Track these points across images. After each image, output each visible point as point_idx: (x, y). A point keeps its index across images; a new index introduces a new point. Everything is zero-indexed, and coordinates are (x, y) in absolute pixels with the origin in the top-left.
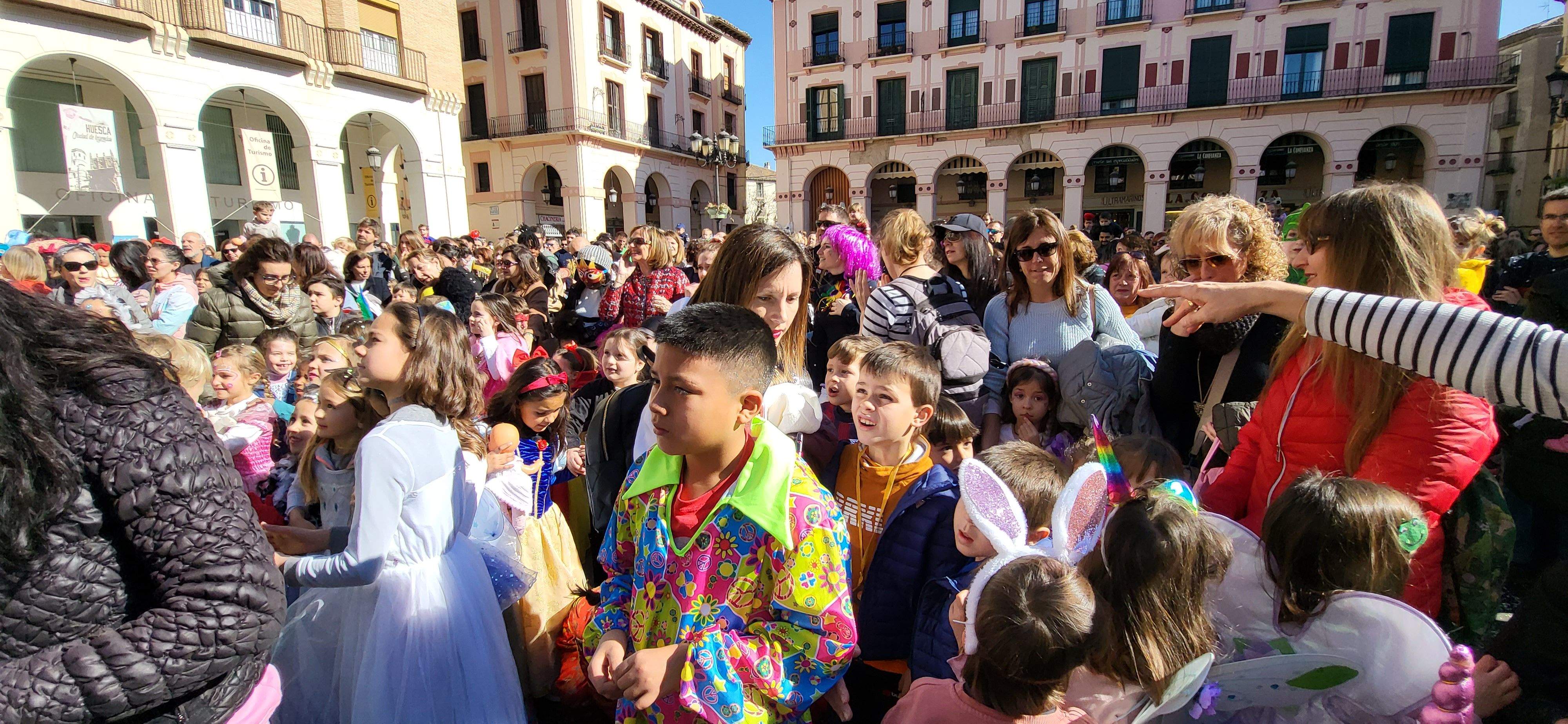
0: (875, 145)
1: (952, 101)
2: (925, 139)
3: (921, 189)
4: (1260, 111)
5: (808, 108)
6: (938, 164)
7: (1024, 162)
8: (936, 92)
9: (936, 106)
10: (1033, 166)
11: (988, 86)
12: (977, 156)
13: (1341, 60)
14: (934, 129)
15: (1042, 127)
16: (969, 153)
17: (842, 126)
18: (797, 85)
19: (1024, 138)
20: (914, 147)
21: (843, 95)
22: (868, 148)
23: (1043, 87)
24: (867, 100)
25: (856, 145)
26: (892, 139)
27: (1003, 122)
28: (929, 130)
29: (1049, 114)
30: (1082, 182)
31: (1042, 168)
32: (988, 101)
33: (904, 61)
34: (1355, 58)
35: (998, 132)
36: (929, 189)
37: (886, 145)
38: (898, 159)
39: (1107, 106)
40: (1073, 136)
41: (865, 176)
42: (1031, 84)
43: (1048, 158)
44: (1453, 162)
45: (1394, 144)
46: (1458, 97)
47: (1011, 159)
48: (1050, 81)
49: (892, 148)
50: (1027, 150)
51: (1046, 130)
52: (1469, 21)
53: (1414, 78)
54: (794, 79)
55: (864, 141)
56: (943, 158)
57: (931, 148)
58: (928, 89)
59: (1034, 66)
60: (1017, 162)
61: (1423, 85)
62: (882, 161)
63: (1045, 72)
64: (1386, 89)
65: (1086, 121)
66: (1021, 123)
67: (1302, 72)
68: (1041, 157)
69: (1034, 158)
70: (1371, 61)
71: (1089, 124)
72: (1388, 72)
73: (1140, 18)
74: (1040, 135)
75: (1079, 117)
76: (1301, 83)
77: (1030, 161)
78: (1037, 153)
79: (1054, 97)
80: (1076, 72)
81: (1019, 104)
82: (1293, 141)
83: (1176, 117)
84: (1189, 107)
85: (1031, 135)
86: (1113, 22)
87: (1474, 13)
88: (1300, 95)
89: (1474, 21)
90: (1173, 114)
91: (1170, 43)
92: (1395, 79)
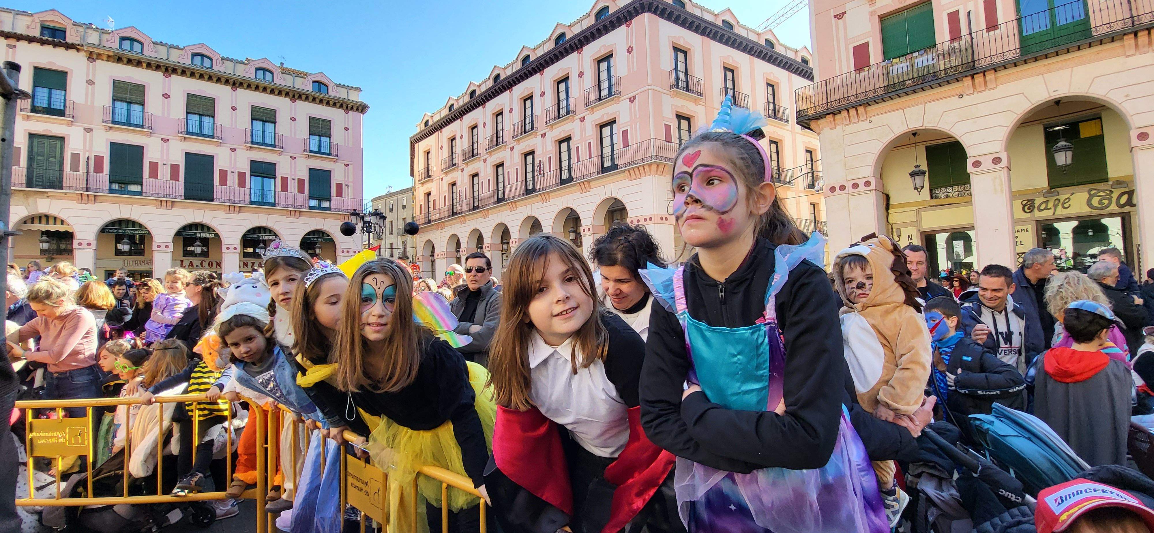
4: (237, 209)
7: (33, 223)
10: (43, 227)
13: (285, 187)
15: (50, 195)
19: (31, 200)
23: (51, 159)
29: (57, 183)
30: (94, 246)
31: (53, 230)
34: (293, 187)
39: (115, 186)
40: (83, 206)
42: (38, 155)
43: (58, 222)
44: (348, 252)
45: (320, 240)
48: (58, 156)
50: (33, 212)
51: (54, 197)
52: (348, 178)
53: (325, 204)
59: (42, 140)
60: (25, 222)
61: (329, 209)
63: (53, 148)
64: (310, 208)
65: (95, 196)
66: (27, 187)
67: (263, 190)
68: (51, 221)
69: (44, 220)
70: (301, 190)
71: (97, 198)
72: (311, 198)
73: (142, 126)
74: (48, 201)
75: (87, 191)
76: (263, 195)
77: (40, 223)
78: (47, 217)
79: (61, 170)
80: (84, 154)
81: (25, 171)
82: (262, 232)
83: (176, 204)
84: (185, 199)
85: (38, 199)
86: (118, 123)
87: (351, 176)
88: (263, 203)
89: (351, 180)
90: (173, 202)
91: (168, 150)
92: (315, 203)
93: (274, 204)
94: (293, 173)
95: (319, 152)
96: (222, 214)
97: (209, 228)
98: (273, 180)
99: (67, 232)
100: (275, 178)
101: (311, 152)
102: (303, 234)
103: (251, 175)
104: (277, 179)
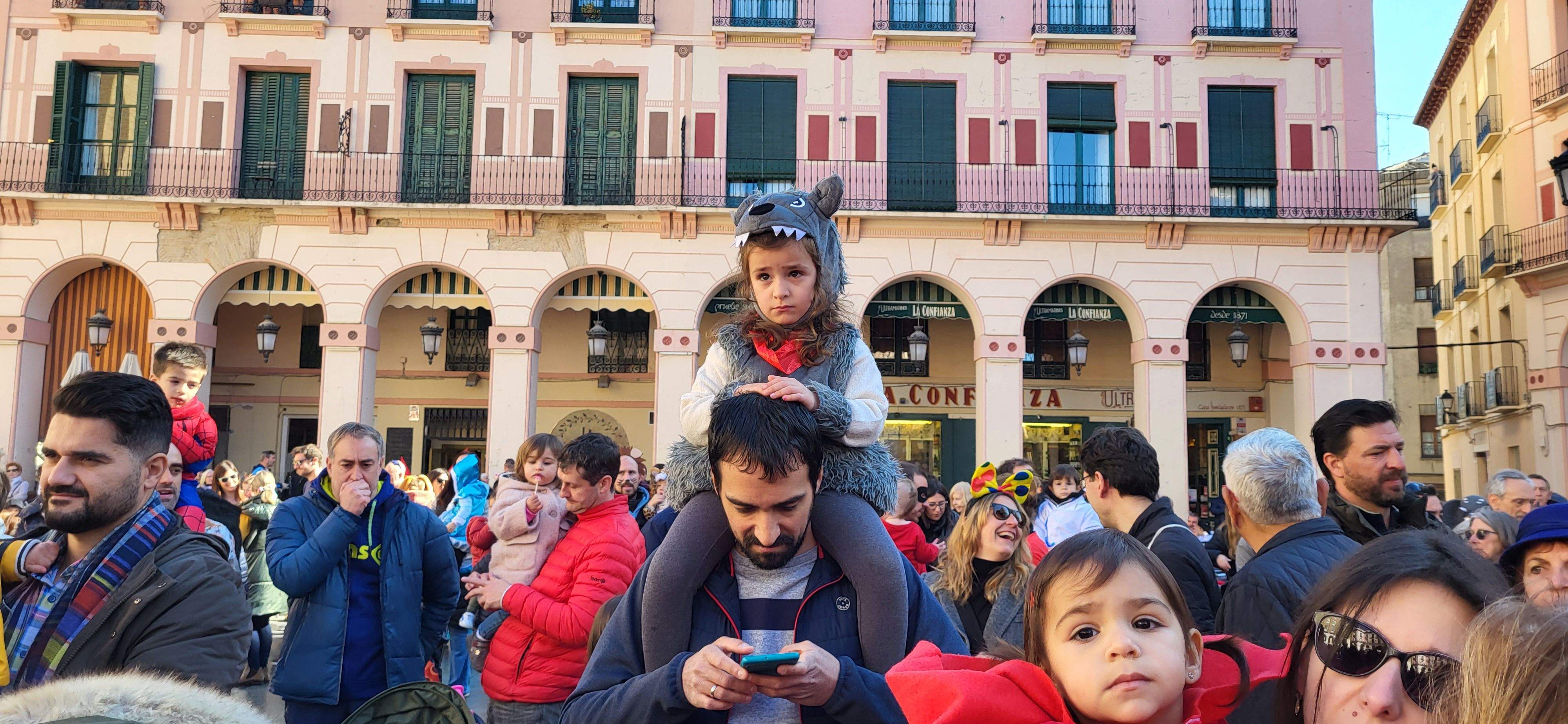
0: (226, 219)
1: (418, 137)
2: (347, 217)
3: (333, 335)
4: (1016, 230)
5: (57, 108)
6: (376, 279)
7: (575, 293)
8: (380, 114)
9: (378, 145)
10: (596, 302)
11: (495, 116)
12: (467, 268)
13: (1140, 153)
14: (369, 195)
15: (609, 219)
16: (451, 260)
17: (142, 166)
18: (32, 52)
19: (573, 236)
20: (322, 235)
21: (153, 90)
22: (207, 224)
23: (611, 134)
24: (213, 111)
25: (176, 213)
26: (269, 209)
27: (524, 198)
28: (357, 195)
29: (623, 190)
30: (694, 344)
31: (613, 309)
32: (494, 147)
33: (306, 34)
34: (1163, 150)
35: (513, 219)
36: (352, 335)
37: (252, 221)
38: (282, 257)
40: (673, 244)
41: (194, 292)
42: (586, 125)
43: (625, 289)
44: (1337, 353)
46: (1330, 237)
47: (543, 282)
48: (625, 123)
49: (268, 232)
50: (577, 266)
51: (618, 224)
52: (1329, 108)
53: (1257, 198)
54: (28, 34)
55: (198, 207)
56: (391, 266)
57: (362, 240)
58: (362, 105)
59: (594, 89)
60: (561, 292)
61: (1271, 211)
62: (238, 258)
63: (614, 104)
64: (1216, 211)
65: (698, 217)
66: (565, 204)
67: (1079, 166)
68: (611, 286)
69: (597, 286)
70: (1187, 159)
71: (703, 222)
72: (1216, 182)
73: (794, 23)
74: (604, 235)
75: (683, 205)
76: (1079, 186)
77: (590, 293)
78: (603, 275)
79: (632, 158)
80: (676, 114)
81: (561, 162)
82: (1076, 296)
83: (869, 226)
84: (889, 209)
85: (585, 233)
86: (745, 22)
87: (1338, 95)
88: (1079, 207)
89: (1338, 109)
90: (862, 220)
91: (849, 78)
92: (1226, 197)
93: (1110, 209)
94: (1163, 108)
95: (1236, 30)
96: (975, 248)
97: (941, 291)
98: (1103, 140)
99: (639, 312)
100: (1111, 130)
101: (1213, 31)
102: (1195, 295)
103: (1051, 128)
104: (1117, 133)
